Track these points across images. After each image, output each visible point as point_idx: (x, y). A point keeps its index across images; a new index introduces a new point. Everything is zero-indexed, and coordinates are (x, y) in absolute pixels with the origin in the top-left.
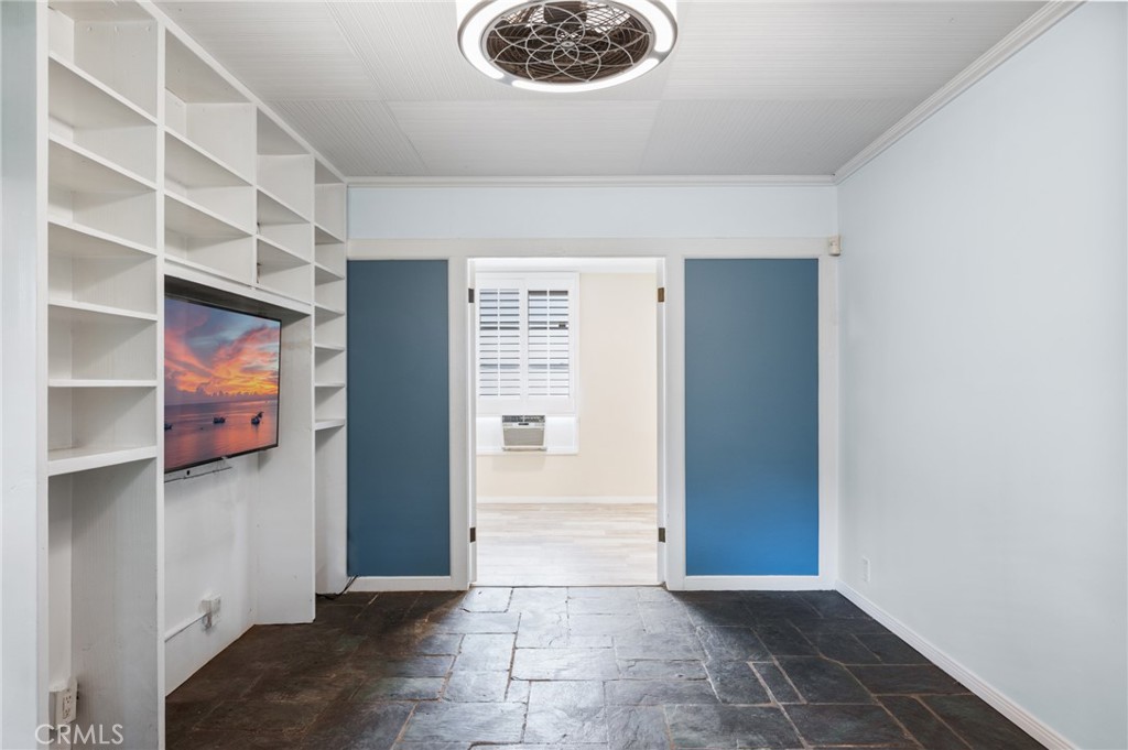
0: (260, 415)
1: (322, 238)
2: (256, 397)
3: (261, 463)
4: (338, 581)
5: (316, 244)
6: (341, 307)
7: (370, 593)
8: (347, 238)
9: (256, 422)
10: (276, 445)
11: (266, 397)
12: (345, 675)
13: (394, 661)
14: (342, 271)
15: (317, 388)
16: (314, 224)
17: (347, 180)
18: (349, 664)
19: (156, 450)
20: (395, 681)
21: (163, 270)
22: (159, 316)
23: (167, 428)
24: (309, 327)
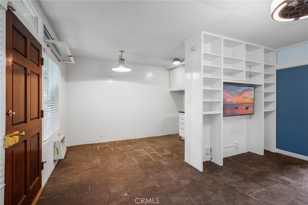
0: (248, 107)
1: (266, 67)
2: (247, 103)
3: (251, 118)
4: (274, 149)
5: (264, 68)
6: (275, 82)
7: (282, 154)
8: (277, 64)
9: (247, 108)
10: (253, 114)
11: (250, 103)
12: (266, 169)
13: (281, 171)
14: (275, 73)
15: (264, 102)
16: (263, 64)
17: (276, 50)
18: (268, 167)
19: (221, 112)
20: (279, 175)
21: (223, 81)
22: (222, 89)
23: (223, 108)
24: (262, 88)
